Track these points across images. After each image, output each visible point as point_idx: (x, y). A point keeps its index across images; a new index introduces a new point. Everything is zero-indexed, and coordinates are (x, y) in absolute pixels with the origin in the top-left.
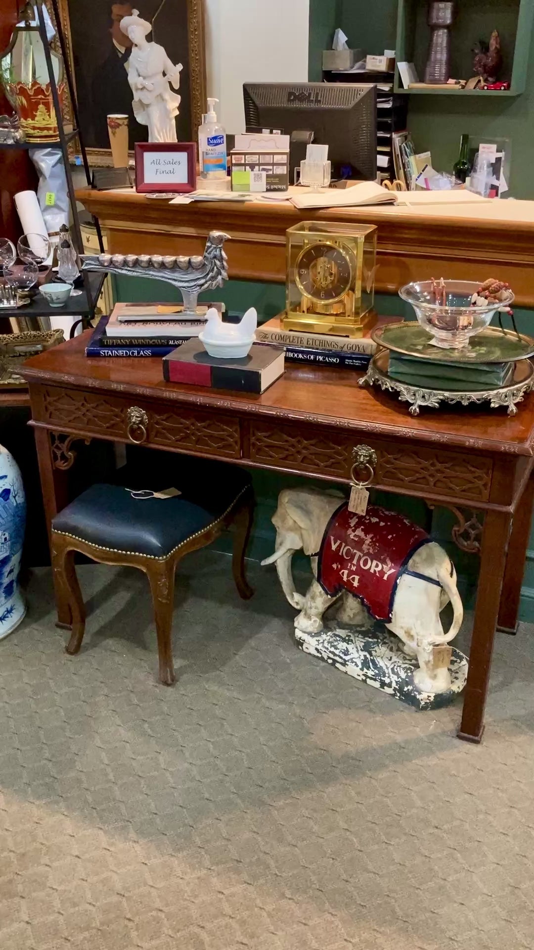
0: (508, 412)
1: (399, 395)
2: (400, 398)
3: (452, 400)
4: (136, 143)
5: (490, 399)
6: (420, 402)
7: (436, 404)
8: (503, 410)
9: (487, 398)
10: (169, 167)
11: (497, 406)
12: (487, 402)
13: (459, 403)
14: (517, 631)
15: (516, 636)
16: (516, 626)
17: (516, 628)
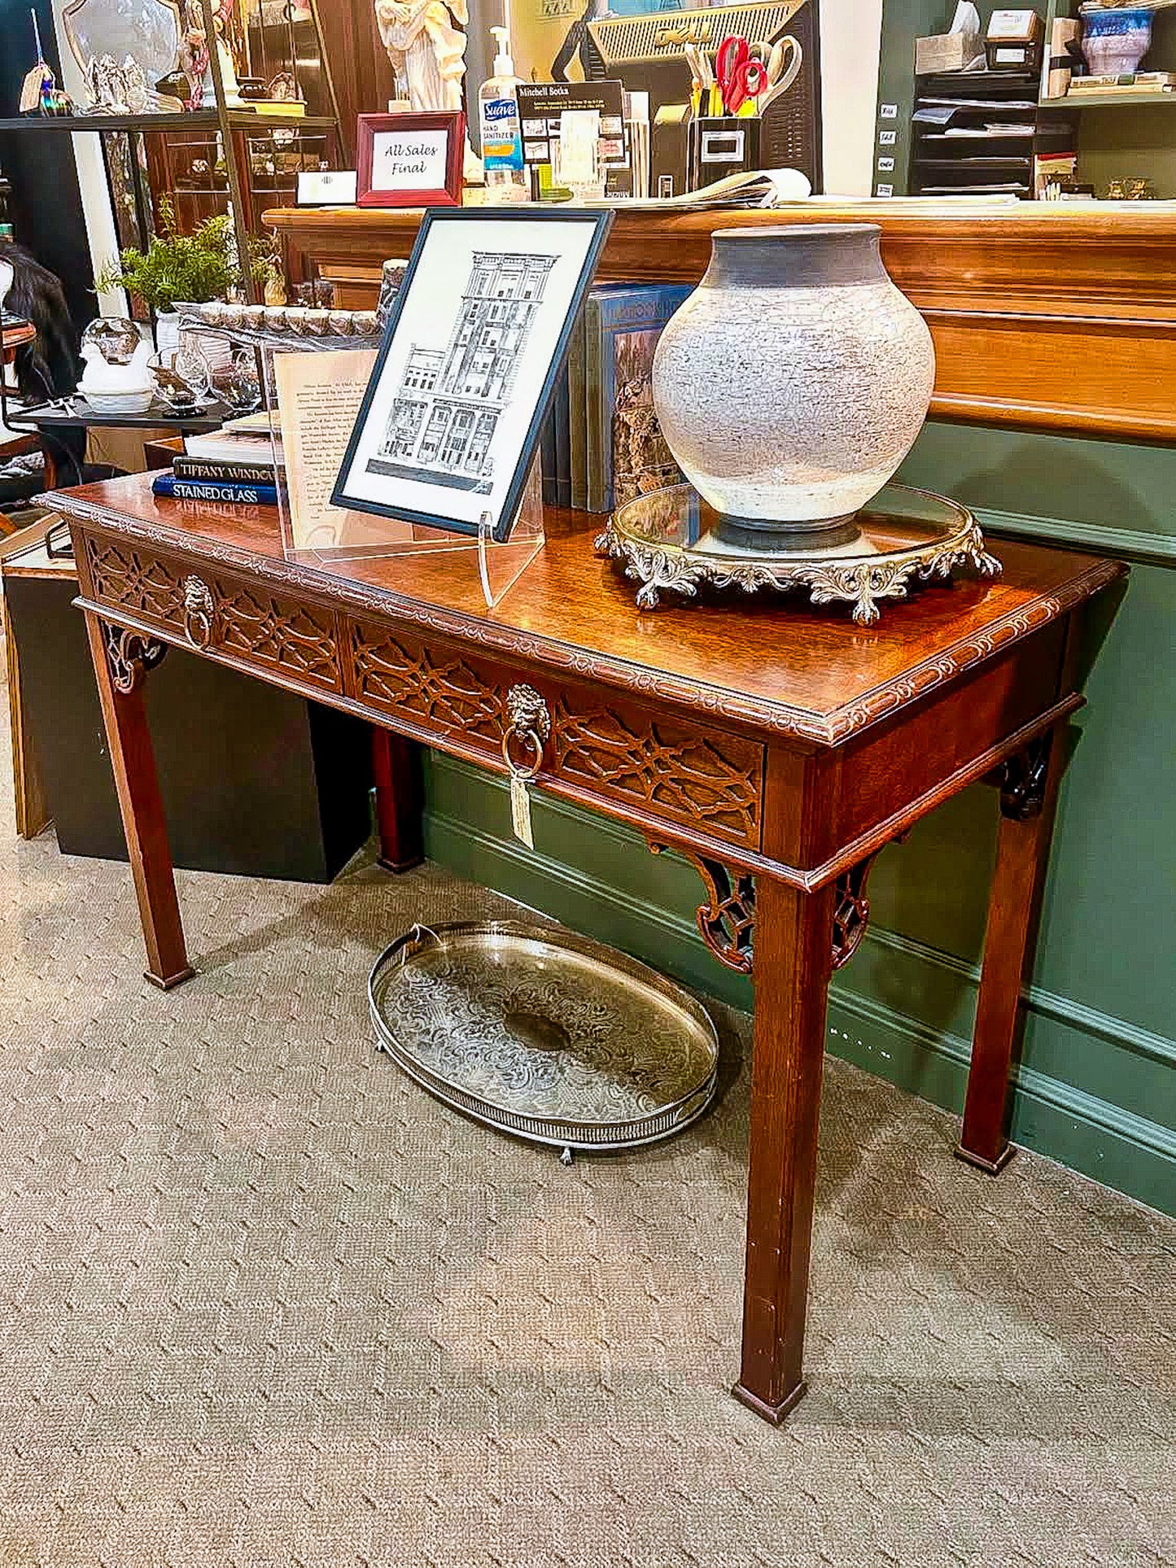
0: (855, 616)
1: (627, 565)
2: (628, 572)
3: (722, 578)
4: (360, 115)
5: (810, 582)
6: (658, 581)
7: (691, 587)
8: (841, 610)
9: (800, 579)
10: (415, 160)
11: (826, 599)
12: (802, 591)
13: (735, 586)
14: (1001, 1166)
15: (998, 1177)
16: (1004, 1155)
17: (1001, 1159)
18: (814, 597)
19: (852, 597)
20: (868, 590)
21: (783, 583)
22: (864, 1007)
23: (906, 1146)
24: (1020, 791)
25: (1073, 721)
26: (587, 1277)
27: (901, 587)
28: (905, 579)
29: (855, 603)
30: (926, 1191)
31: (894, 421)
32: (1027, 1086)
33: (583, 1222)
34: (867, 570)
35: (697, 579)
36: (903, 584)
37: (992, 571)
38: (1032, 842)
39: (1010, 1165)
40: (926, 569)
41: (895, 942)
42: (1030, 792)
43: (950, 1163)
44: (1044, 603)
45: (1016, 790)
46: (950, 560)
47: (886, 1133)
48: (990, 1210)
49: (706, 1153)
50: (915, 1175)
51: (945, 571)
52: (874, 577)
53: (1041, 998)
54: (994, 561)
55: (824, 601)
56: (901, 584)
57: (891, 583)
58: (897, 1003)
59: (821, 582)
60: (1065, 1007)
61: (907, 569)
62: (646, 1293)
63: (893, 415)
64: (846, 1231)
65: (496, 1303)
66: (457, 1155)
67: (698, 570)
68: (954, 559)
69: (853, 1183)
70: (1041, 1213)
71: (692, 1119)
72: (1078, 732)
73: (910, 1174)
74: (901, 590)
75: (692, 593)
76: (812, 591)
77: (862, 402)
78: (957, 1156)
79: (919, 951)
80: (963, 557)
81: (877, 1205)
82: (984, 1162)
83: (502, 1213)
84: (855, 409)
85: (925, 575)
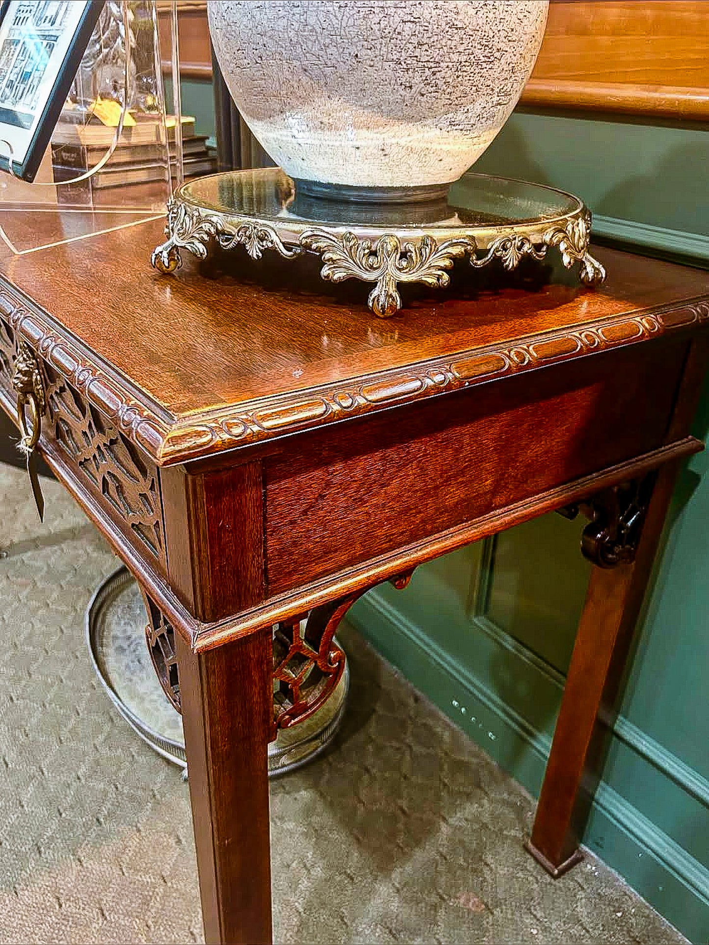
0: (370, 301)
3: (229, 237)
5: (320, 251)
6: (176, 239)
7: (201, 247)
9: (309, 246)
11: (339, 275)
14: (562, 873)
15: (557, 880)
16: (570, 859)
17: (564, 864)
18: (325, 271)
19: (369, 276)
20: (392, 270)
21: (289, 250)
22: (480, 690)
23: (485, 826)
24: (604, 537)
25: (692, 467)
26: (149, 898)
27: (440, 273)
28: (447, 263)
29: (373, 285)
30: (485, 880)
31: (461, 49)
32: (605, 804)
33: (172, 841)
34: (393, 243)
35: (206, 238)
36: (444, 269)
37: (591, 275)
38: (621, 589)
39: (574, 870)
40: (482, 254)
41: (509, 643)
42: (618, 539)
43: (518, 855)
44: (638, 319)
45: (599, 536)
46: (519, 249)
47: (471, 809)
48: (538, 916)
49: (305, 795)
50: (481, 859)
51: (511, 260)
52: (404, 255)
53: (627, 730)
54: (597, 264)
55: (335, 277)
56: (441, 269)
57: (427, 265)
58: (507, 694)
59: (334, 252)
60: (646, 745)
61: (450, 250)
62: (189, 929)
63: (457, 37)
64: (395, 906)
65: (60, 906)
66: (104, 751)
67: (206, 226)
68: (526, 248)
69: (421, 856)
70: (588, 931)
71: (299, 763)
72: (695, 479)
73: (477, 857)
74: (439, 278)
75: (201, 254)
76: (322, 264)
77: (407, 10)
78: (526, 849)
79: (526, 656)
80: (544, 248)
81: (434, 884)
82: (548, 864)
83: (110, 815)
84: (397, 19)
85: (479, 262)
